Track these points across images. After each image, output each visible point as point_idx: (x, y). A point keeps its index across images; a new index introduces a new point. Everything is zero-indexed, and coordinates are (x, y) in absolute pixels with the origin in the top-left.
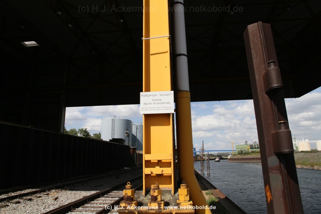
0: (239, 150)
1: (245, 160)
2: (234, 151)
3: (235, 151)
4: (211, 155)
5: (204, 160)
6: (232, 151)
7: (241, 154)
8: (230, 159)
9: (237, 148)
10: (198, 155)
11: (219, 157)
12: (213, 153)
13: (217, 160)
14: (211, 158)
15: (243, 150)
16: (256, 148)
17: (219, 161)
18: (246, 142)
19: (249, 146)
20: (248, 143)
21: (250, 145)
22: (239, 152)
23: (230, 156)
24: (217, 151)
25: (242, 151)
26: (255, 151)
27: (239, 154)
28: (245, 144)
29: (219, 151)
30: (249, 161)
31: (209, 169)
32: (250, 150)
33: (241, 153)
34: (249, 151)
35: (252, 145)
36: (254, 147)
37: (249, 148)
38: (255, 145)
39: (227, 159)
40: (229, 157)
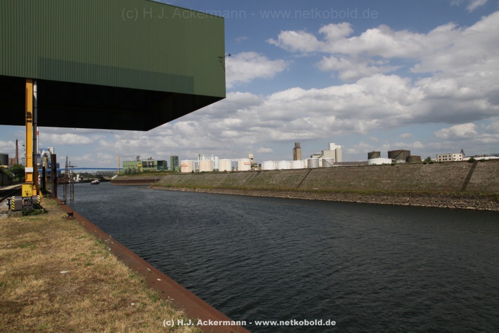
0: (127, 168)
1: (134, 183)
2: (120, 169)
3: (122, 169)
4: (86, 175)
6: (117, 169)
7: (129, 175)
8: (114, 181)
9: (124, 166)
10: (63, 175)
11: (99, 178)
12: (89, 172)
13: (96, 181)
14: (87, 178)
15: (131, 168)
16: (150, 166)
17: (97, 183)
18: (138, 157)
19: (141, 163)
20: (140, 158)
21: (143, 162)
22: (126, 171)
23: (116, 176)
24: (95, 169)
25: (130, 170)
26: (148, 170)
27: (126, 174)
28: (136, 160)
29: (98, 169)
30: (138, 184)
31: (73, 194)
32: (142, 169)
33: (129, 173)
34: (140, 170)
35: (146, 162)
36: (148, 164)
37: (141, 165)
38: (149, 162)
39: (109, 181)
40: (113, 178)
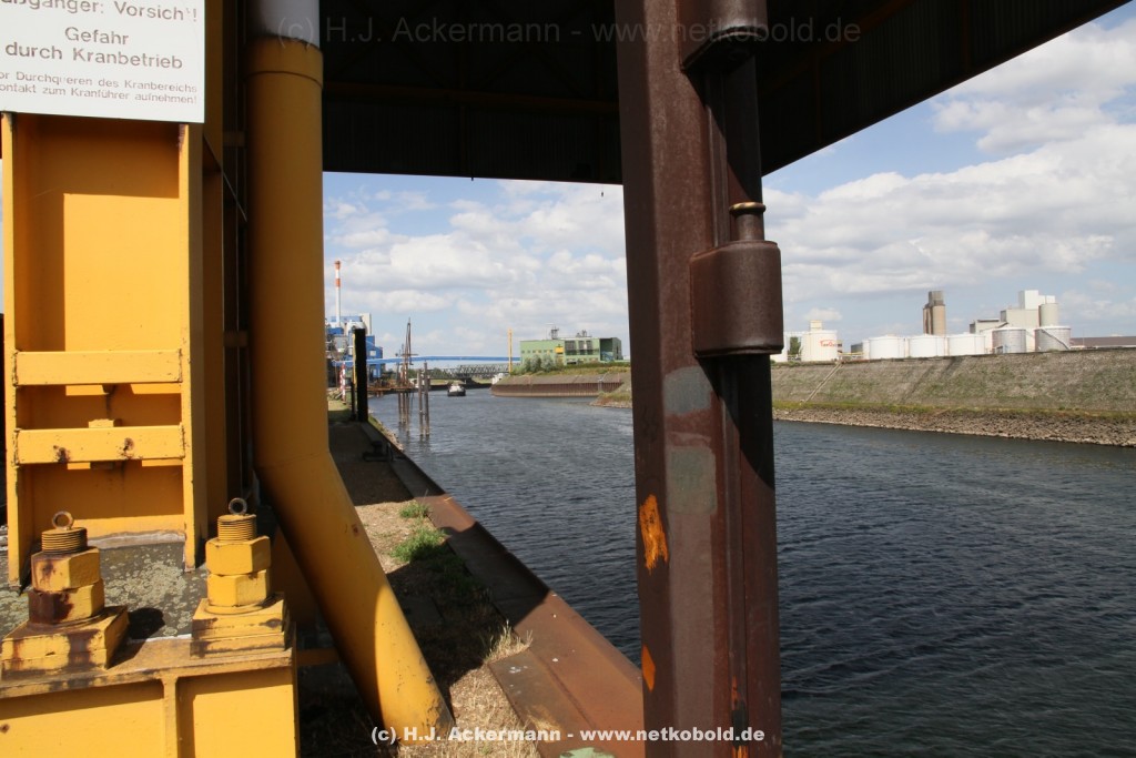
0: (531, 356)
1: (548, 392)
2: (512, 359)
3: (518, 359)
4: (437, 373)
5: (411, 390)
6: (507, 359)
7: (535, 372)
8: (500, 387)
9: (523, 352)
10: (391, 373)
11: (463, 380)
12: (442, 366)
13: (455, 388)
14: (435, 382)
15: (541, 356)
16: (582, 352)
17: (462, 394)
18: (554, 331)
19: (563, 344)
20: (560, 335)
21: (566, 342)
22: (529, 363)
23: (501, 375)
24: (457, 359)
25: (539, 361)
26: (579, 361)
27: (528, 369)
28: (550, 338)
29: (464, 359)
30: (559, 394)
31: (428, 420)
32: (565, 359)
33: (535, 367)
34: (561, 361)
35: (573, 342)
36: (578, 348)
37: (562, 350)
38: (581, 342)
39: (488, 386)
40: (495, 381)
